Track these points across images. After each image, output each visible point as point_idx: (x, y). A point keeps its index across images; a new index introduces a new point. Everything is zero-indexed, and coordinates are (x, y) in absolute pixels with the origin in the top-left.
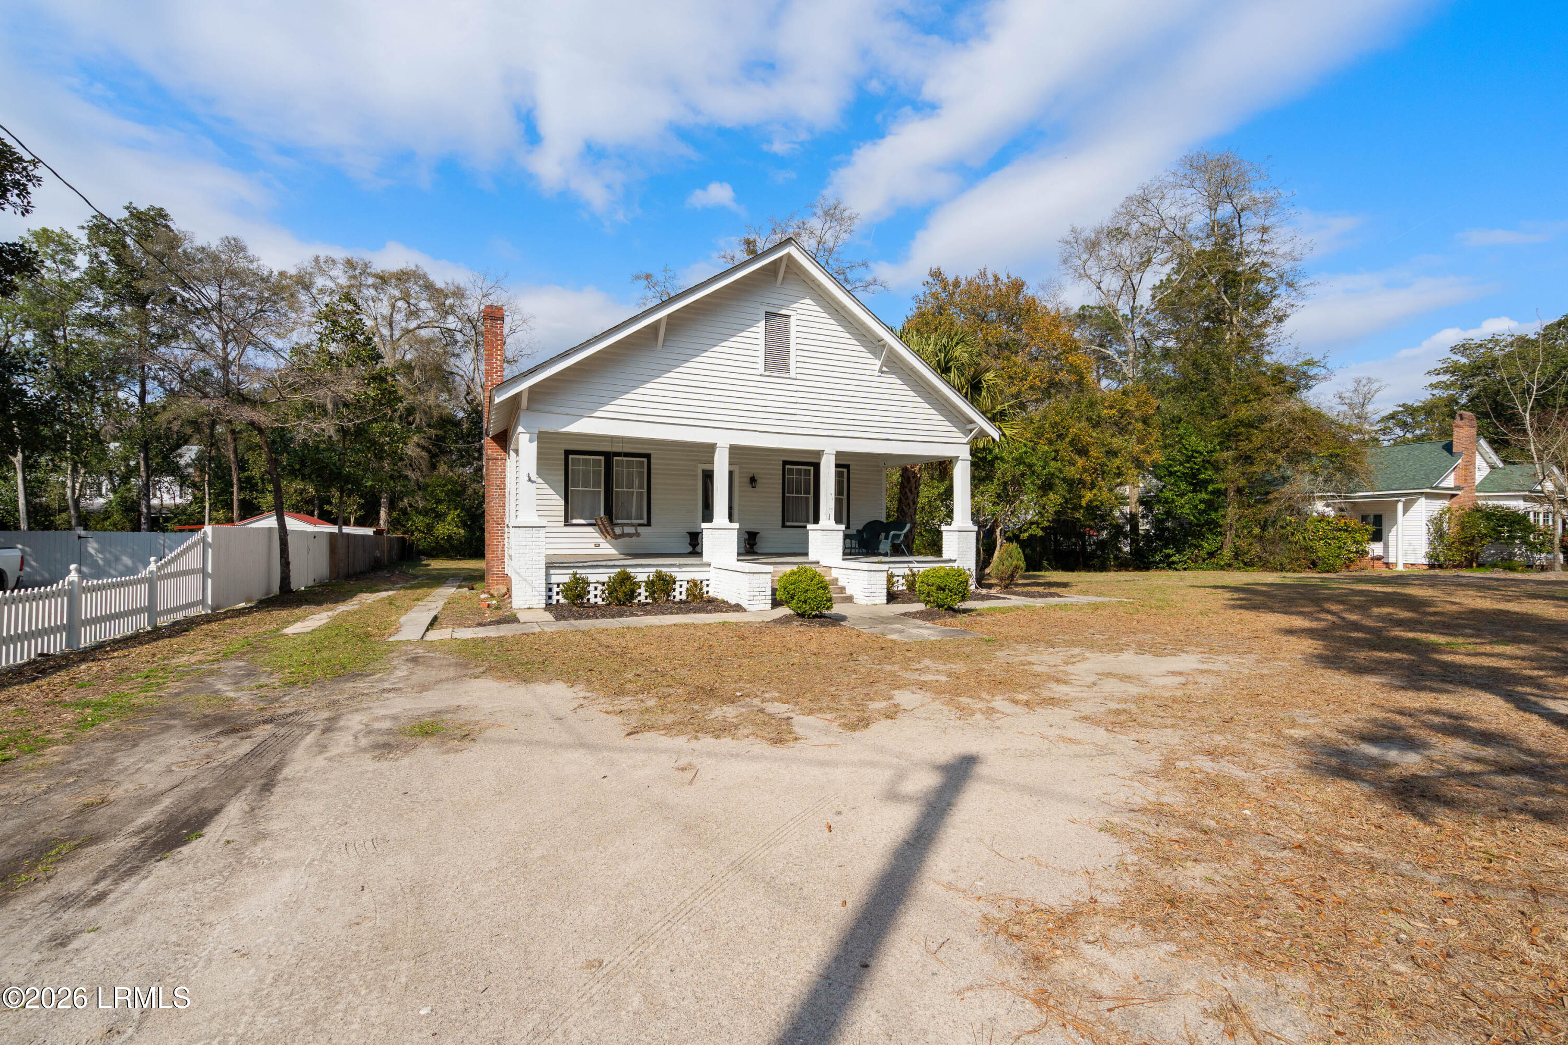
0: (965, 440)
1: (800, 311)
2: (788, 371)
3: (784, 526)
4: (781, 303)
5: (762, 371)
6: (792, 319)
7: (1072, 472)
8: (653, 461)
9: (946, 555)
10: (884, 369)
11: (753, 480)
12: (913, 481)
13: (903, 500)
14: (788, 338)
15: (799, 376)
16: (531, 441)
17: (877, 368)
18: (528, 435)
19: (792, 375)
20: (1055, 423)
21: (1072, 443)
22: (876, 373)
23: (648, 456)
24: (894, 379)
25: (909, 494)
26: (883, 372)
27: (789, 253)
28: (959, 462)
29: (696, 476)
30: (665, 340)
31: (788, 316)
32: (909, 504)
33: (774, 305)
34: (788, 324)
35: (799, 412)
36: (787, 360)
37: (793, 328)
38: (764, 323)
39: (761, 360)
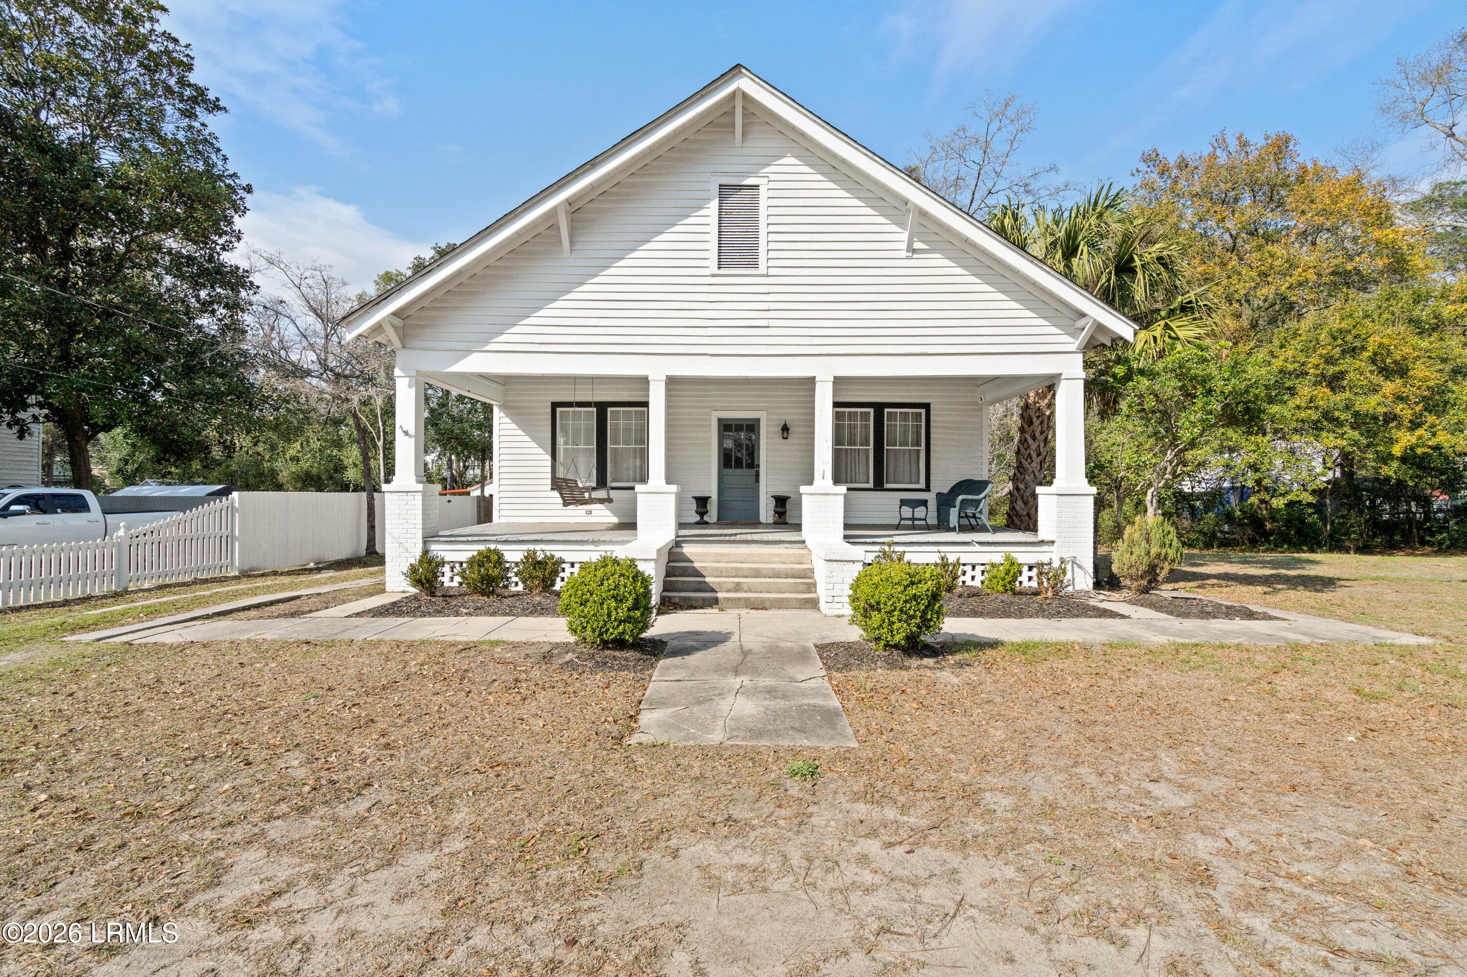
0: (1073, 348)
1: (772, 177)
2: (756, 266)
4: (745, 168)
5: (714, 269)
6: (763, 193)
7: (1369, 404)
9: (1044, 532)
10: (918, 245)
11: (785, 429)
12: (1036, 422)
13: (1022, 450)
14: (756, 219)
15: (772, 271)
16: (410, 386)
17: (904, 246)
18: (407, 379)
19: (762, 270)
20: (1341, 331)
21: (1373, 361)
22: (904, 254)
24: (938, 261)
25: (1030, 441)
26: (914, 251)
27: (738, 89)
28: (1063, 383)
29: (710, 426)
30: (572, 242)
31: (756, 187)
32: (1030, 456)
33: (732, 174)
34: (756, 198)
35: (772, 323)
36: (754, 247)
37: (763, 202)
38: (716, 201)
39: (714, 254)
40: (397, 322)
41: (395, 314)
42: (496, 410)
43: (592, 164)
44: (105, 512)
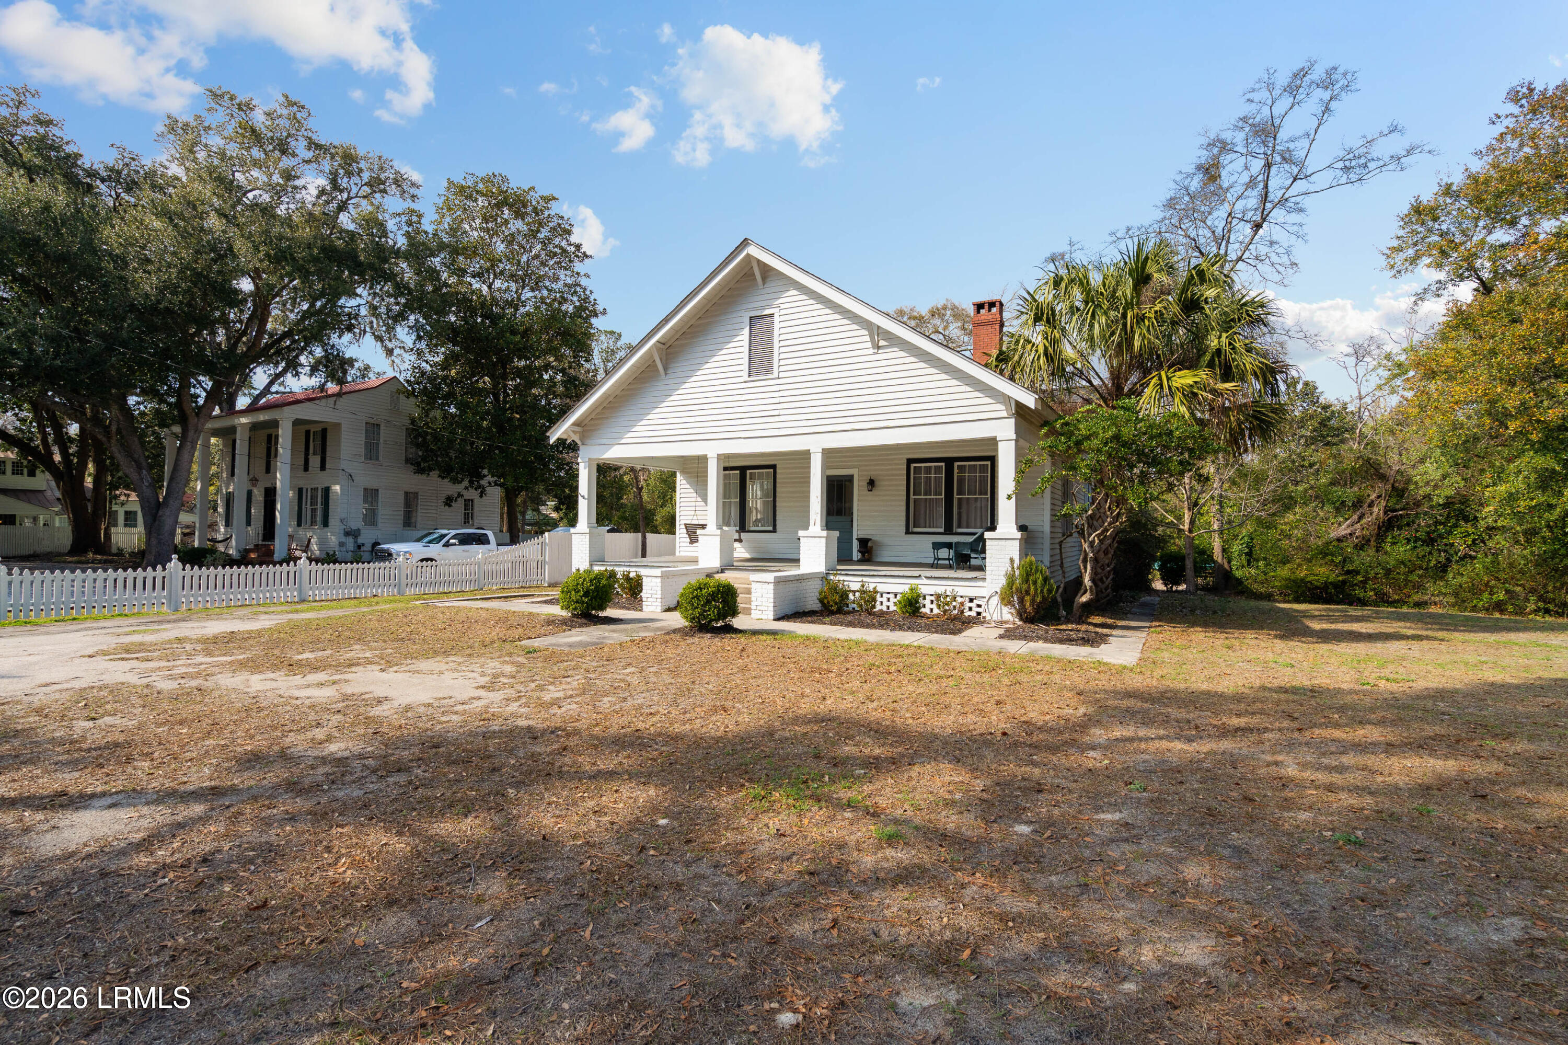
1: (782, 306)
2: (771, 372)
3: (908, 532)
4: (765, 303)
5: (746, 377)
6: (776, 319)
8: (778, 471)
10: (882, 343)
11: (872, 483)
14: (772, 339)
15: (782, 375)
17: (871, 345)
18: (584, 464)
19: (775, 375)
22: (871, 351)
23: (774, 467)
26: (879, 348)
27: (748, 255)
30: (665, 369)
31: (772, 315)
33: (754, 309)
34: (772, 323)
35: (782, 412)
36: (771, 361)
37: (777, 325)
38: (748, 328)
39: (745, 367)
40: (577, 429)
41: (574, 424)
42: (678, 475)
43: (666, 320)
44: (498, 545)
